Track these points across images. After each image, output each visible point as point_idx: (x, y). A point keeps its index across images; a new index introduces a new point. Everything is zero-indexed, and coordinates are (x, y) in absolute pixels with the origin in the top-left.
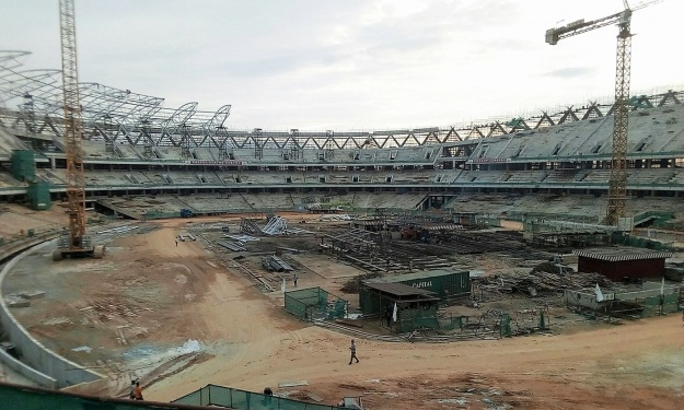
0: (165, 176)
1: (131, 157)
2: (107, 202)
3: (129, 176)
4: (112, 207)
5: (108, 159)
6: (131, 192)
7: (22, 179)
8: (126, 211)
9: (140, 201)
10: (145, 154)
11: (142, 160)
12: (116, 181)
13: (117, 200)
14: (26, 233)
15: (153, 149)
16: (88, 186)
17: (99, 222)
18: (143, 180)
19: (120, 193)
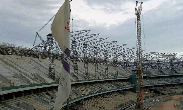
0: (178, 79)
1: (167, 73)
2: (158, 89)
3: (165, 80)
4: (159, 91)
5: (159, 75)
6: (166, 85)
7: (132, 83)
8: (164, 92)
9: (169, 88)
10: (171, 72)
11: (170, 74)
12: (161, 82)
13: (161, 88)
14: (130, 101)
15: (174, 70)
16: (152, 84)
17: (153, 97)
18: (170, 81)
19: (162, 86)
